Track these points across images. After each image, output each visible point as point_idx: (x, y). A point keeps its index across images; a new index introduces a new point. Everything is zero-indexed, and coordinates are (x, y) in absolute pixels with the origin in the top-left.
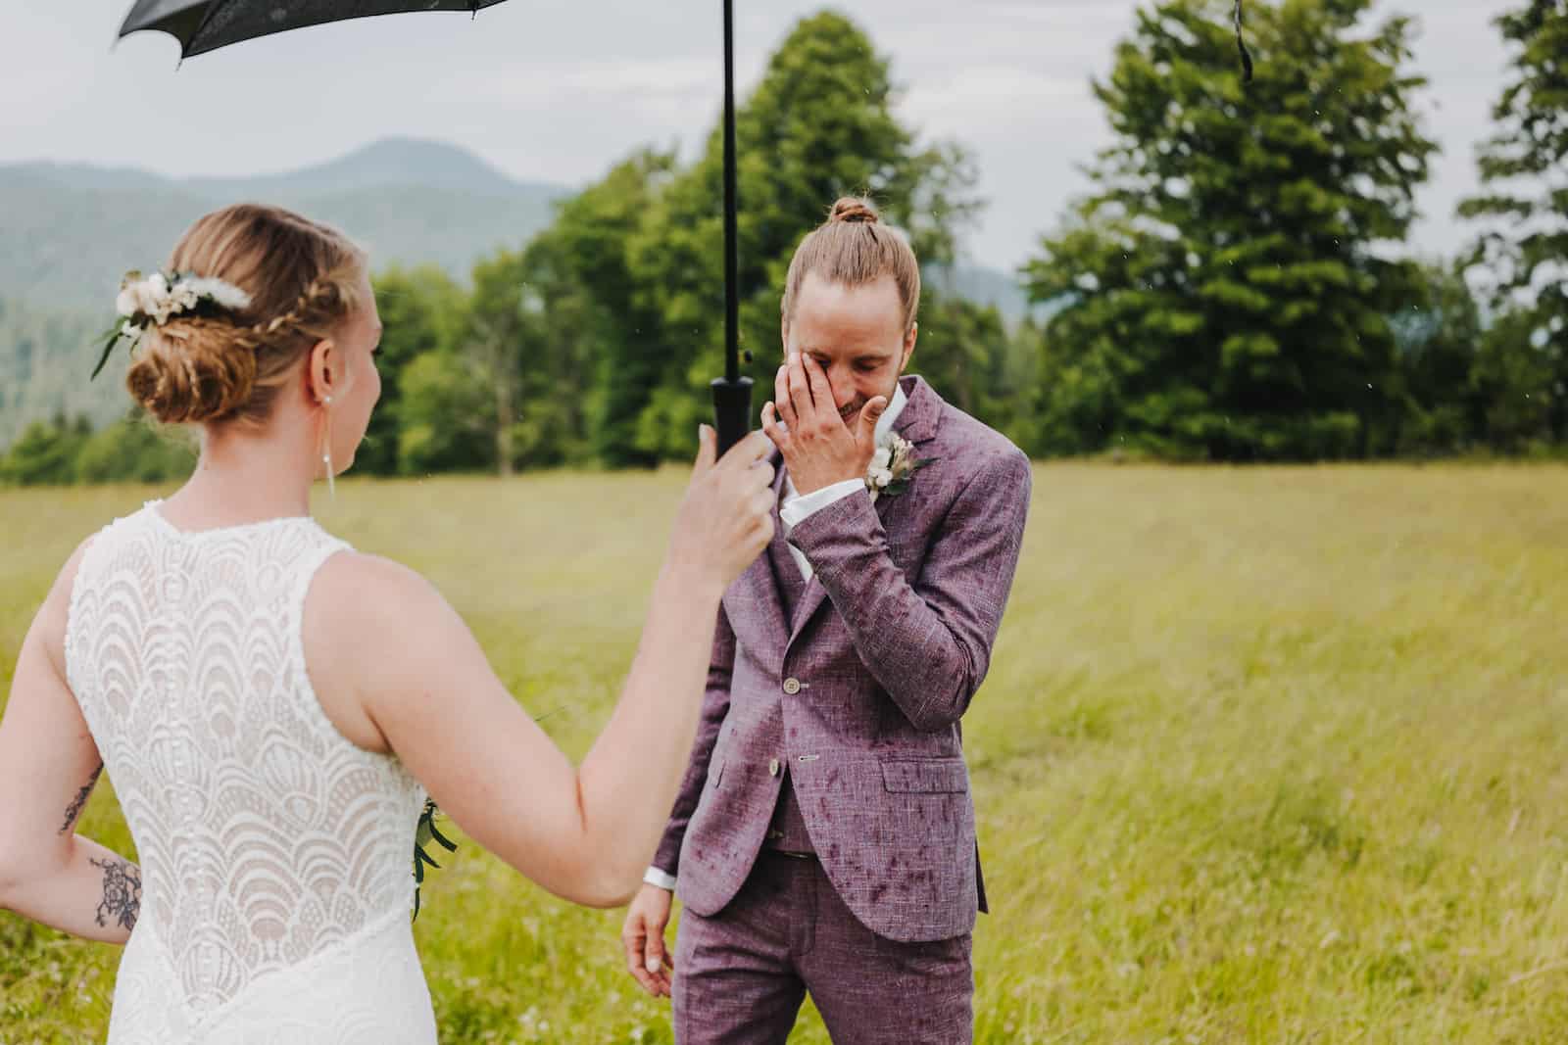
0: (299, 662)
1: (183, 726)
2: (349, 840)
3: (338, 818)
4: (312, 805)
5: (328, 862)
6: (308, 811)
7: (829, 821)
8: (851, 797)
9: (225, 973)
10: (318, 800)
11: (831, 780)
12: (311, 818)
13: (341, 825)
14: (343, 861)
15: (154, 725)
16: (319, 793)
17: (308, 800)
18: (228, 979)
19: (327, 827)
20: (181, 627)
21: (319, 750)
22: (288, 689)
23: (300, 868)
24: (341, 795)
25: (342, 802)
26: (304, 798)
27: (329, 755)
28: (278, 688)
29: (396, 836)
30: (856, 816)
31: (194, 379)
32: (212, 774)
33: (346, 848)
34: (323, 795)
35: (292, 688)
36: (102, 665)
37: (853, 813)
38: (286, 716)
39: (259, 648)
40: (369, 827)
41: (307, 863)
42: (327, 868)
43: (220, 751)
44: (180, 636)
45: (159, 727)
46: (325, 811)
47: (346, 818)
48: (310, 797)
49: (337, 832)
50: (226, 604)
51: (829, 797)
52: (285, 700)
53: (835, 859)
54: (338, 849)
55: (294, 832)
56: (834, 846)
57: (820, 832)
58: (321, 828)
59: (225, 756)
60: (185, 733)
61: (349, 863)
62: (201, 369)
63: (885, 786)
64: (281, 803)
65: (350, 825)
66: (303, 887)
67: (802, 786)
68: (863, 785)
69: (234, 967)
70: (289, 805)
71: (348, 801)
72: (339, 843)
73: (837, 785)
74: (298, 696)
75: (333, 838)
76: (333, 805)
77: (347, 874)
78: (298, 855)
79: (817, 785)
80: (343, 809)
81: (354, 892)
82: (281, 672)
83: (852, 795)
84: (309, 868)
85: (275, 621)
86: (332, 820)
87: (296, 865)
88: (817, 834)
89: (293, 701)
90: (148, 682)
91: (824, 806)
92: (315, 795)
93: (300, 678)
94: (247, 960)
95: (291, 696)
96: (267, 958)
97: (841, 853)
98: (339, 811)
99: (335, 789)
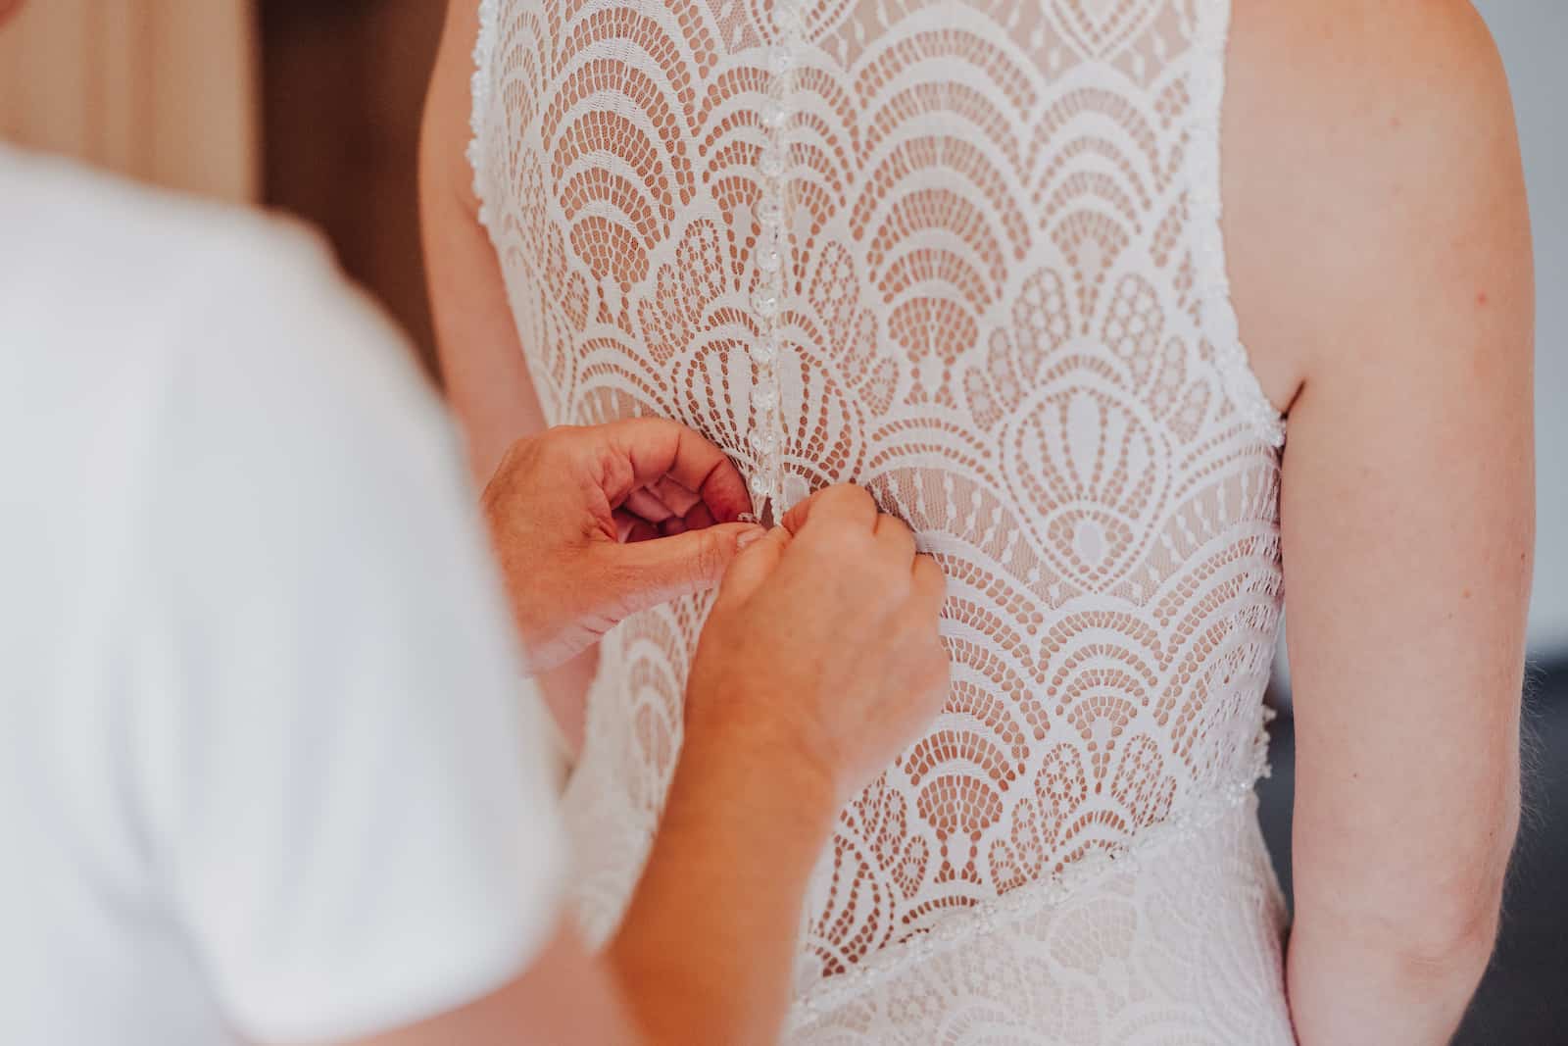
2: (1175, 620)
5: (1118, 665)
6: (1106, 548)
9: (841, 904)
10: (1137, 529)
12: (1109, 564)
14: (1154, 665)
16: (1146, 515)
18: (848, 916)
19: (1137, 588)
33: (1164, 637)
41: (1070, 662)
42: (1114, 679)
47: (1183, 571)
49: (1154, 603)
54: (1150, 641)
58: (1124, 590)
61: (1163, 668)
64: (1043, 525)
65: (1185, 588)
66: (1052, 717)
69: (865, 891)
70: (1062, 532)
75: (1145, 615)
77: (1155, 695)
78: (1051, 648)
81: (1163, 737)
84: (1073, 675)
90: (705, 204)
94: (898, 876)
96: (946, 873)
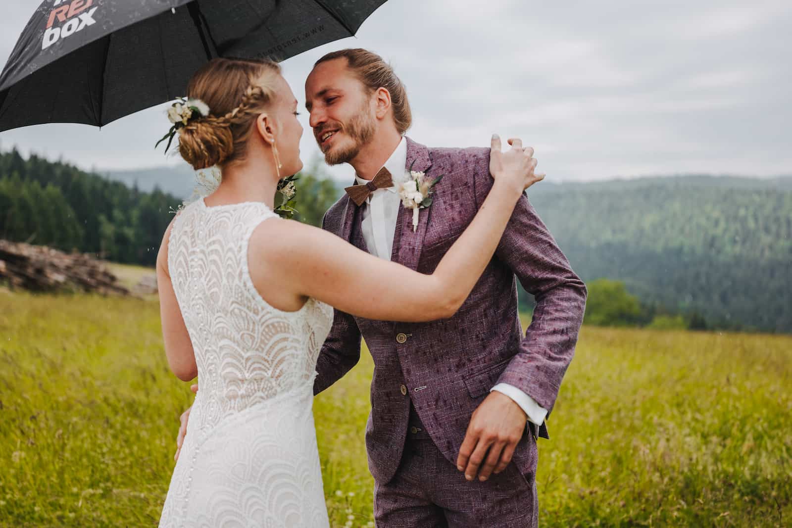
0: (245, 269)
1: (200, 298)
2: (271, 356)
3: (266, 344)
4: (252, 337)
5: (260, 366)
6: (251, 341)
7: (441, 427)
8: (451, 408)
10: (256, 335)
11: (437, 401)
12: (252, 344)
13: (267, 347)
14: (268, 366)
15: (191, 299)
17: (251, 335)
18: (216, 418)
19: (260, 349)
20: (203, 252)
21: (256, 311)
22: (240, 282)
23: (247, 368)
24: (267, 333)
25: (268, 337)
26: (249, 334)
27: (261, 315)
28: (237, 281)
29: (297, 355)
30: (457, 420)
31: (202, 147)
32: (213, 321)
33: (269, 360)
34: (258, 333)
35: (242, 281)
36: (177, 270)
37: (454, 419)
38: (240, 295)
39: (230, 262)
40: (282, 350)
41: (251, 366)
42: (260, 368)
43: (216, 310)
44: (201, 256)
45: (193, 299)
46: (259, 341)
47: (270, 344)
48: (252, 334)
50: (219, 242)
51: (438, 412)
52: (239, 287)
53: (451, 450)
54: (266, 360)
55: (245, 350)
56: (448, 442)
57: (438, 436)
58: (257, 350)
59: (218, 312)
60: (200, 301)
61: (271, 367)
62: (205, 142)
63: (470, 396)
64: (239, 336)
65: (272, 348)
67: (420, 408)
68: (456, 399)
70: (242, 337)
71: (271, 337)
72: (266, 357)
73: (441, 403)
74: (245, 285)
75: (263, 354)
76: (263, 338)
77: (270, 372)
78: (247, 361)
79: (429, 406)
80: (268, 340)
81: (273, 380)
82: (237, 273)
83: (451, 407)
84: (252, 368)
85: (236, 249)
86: (263, 346)
87: (246, 367)
88: (437, 437)
89: (243, 289)
91: (436, 419)
92: (254, 333)
93: (246, 276)
94: (223, 409)
95: (242, 285)
96: (230, 408)
97: (454, 445)
98: (266, 341)
99: (264, 330)
